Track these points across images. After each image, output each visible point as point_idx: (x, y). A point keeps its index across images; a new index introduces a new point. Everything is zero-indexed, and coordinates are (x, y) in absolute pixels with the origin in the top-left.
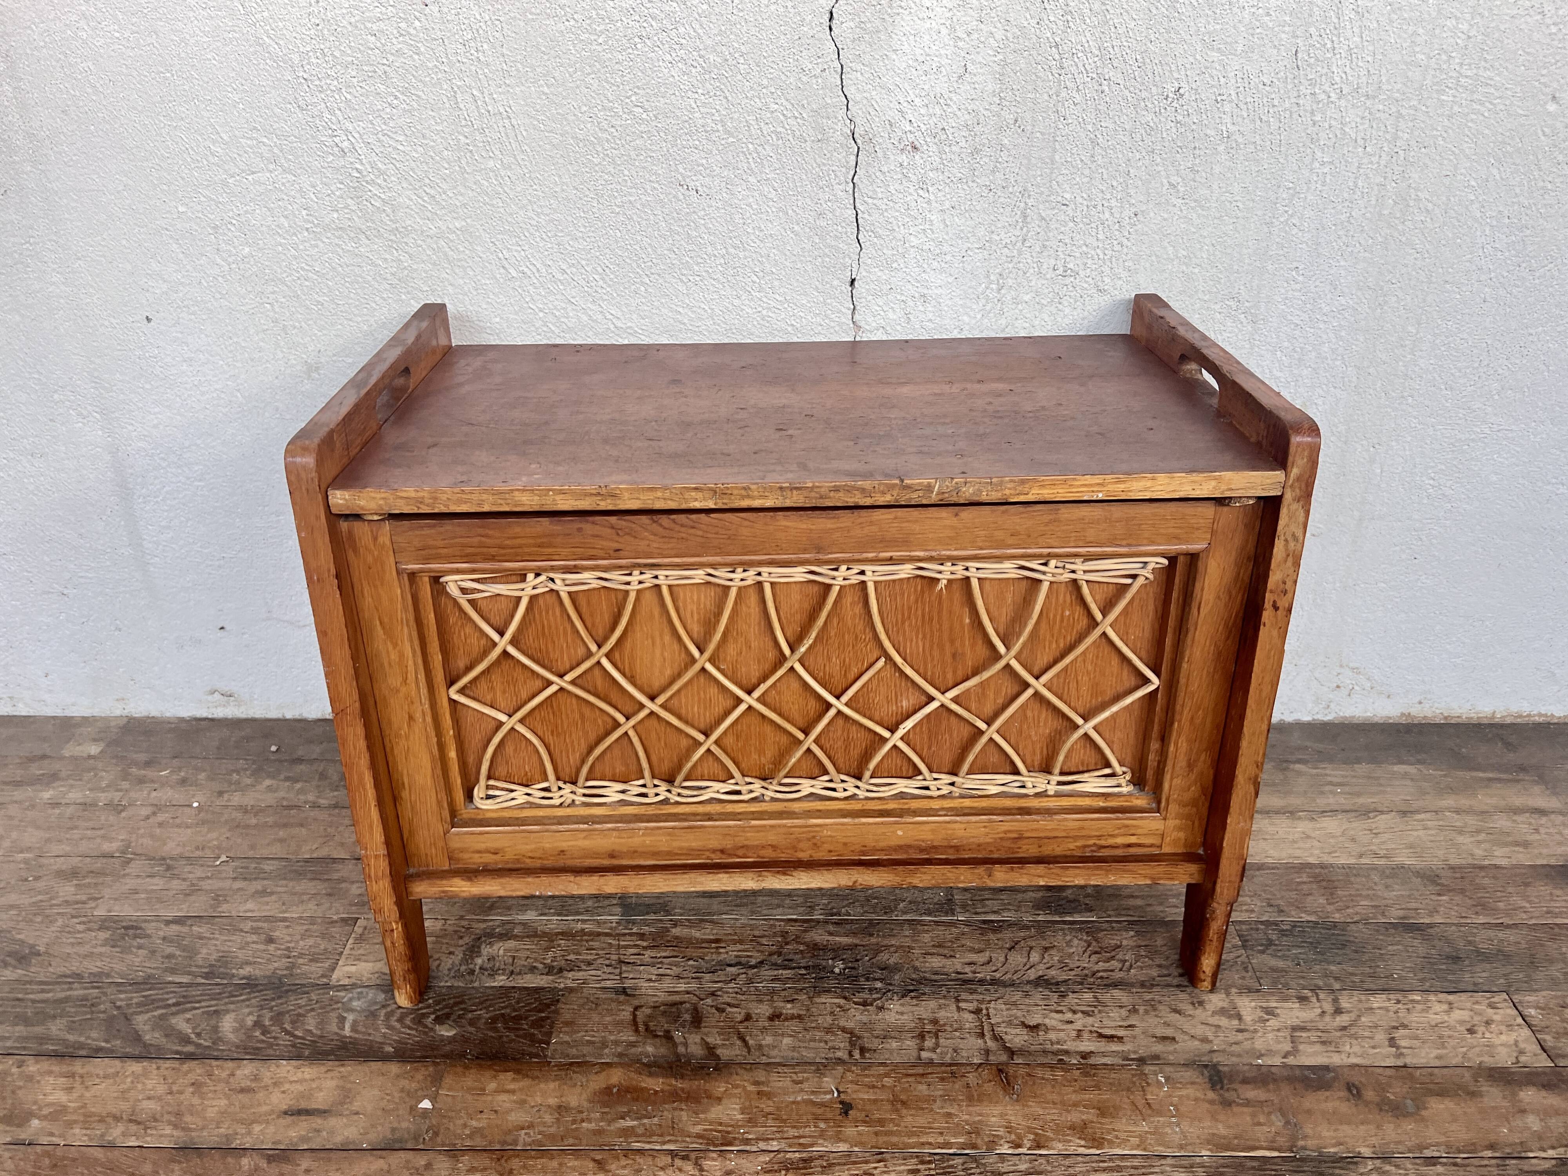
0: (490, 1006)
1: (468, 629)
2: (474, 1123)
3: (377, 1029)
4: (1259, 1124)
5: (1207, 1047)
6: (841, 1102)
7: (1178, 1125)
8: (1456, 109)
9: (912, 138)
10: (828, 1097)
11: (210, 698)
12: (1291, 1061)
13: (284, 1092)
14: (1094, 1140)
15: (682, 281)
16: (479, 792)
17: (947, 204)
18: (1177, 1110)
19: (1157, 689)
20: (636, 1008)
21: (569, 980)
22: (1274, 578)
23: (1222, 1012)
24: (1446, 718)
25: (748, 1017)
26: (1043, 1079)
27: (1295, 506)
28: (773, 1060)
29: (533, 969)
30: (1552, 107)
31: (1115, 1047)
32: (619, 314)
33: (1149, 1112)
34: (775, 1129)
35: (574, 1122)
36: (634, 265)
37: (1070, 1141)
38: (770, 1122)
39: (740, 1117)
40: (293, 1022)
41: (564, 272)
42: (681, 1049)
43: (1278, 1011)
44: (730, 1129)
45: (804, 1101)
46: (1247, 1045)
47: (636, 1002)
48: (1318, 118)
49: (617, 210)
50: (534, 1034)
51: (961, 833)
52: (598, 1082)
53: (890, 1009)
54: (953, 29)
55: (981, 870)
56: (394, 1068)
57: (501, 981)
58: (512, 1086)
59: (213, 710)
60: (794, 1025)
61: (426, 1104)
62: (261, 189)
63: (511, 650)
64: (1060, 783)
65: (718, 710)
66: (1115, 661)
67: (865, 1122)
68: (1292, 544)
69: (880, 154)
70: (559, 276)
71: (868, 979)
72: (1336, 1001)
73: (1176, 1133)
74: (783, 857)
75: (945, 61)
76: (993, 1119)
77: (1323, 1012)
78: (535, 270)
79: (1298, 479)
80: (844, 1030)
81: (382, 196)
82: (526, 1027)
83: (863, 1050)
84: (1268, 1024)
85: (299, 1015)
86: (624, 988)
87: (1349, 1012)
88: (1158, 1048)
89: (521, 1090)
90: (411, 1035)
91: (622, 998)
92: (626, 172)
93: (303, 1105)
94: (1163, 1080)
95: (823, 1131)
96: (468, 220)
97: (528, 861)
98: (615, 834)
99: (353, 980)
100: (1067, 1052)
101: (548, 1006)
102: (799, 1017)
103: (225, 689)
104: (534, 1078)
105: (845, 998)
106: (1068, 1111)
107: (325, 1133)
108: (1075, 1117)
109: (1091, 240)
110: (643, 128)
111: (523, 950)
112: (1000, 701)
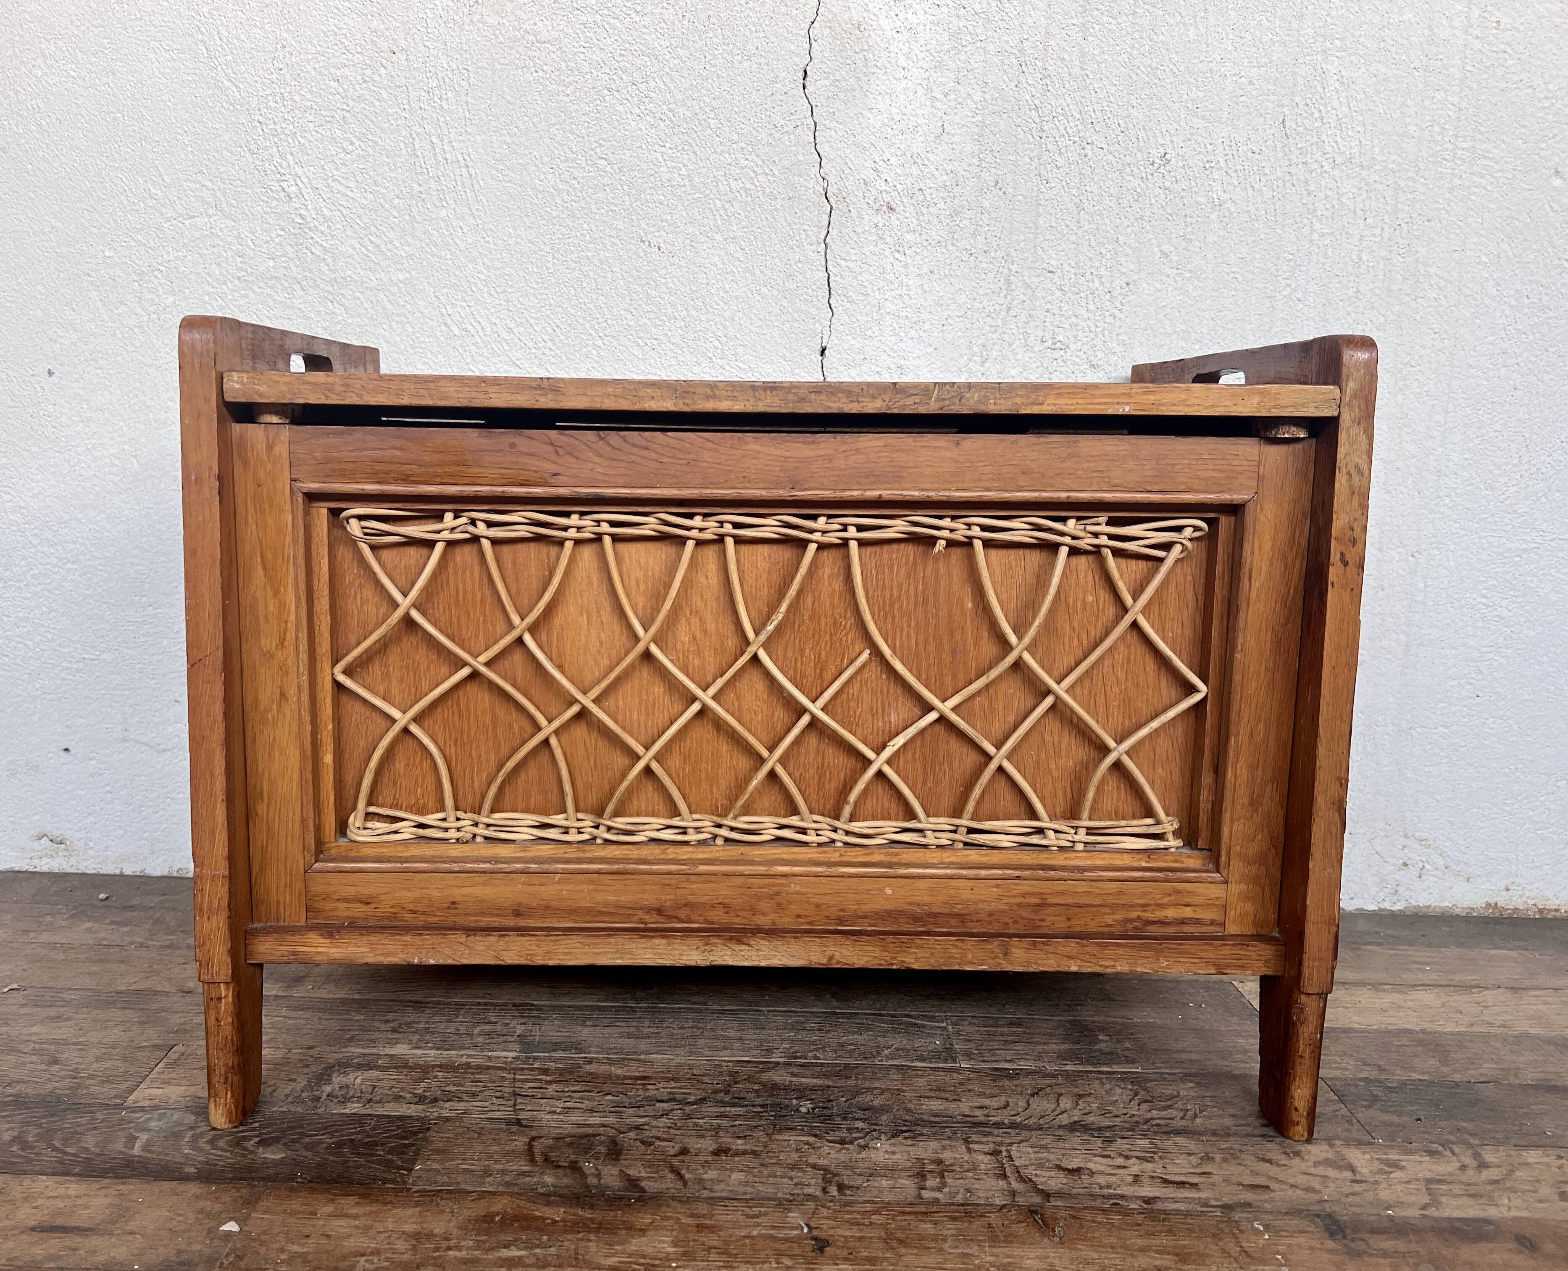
0: (336, 1131)
2: (296, 1248)
3: (178, 1150)
5: (1315, 1197)
6: (815, 1239)
9: (887, 198)
10: (795, 1233)
11: (36, 844)
12: (1432, 1212)
13: (36, 1207)
15: (638, 345)
16: (355, 821)
17: (925, 269)
18: (1286, 1259)
19: (1205, 698)
20: (533, 1139)
21: (445, 1110)
22: (1339, 523)
23: (1328, 1163)
25: (684, 1151)
26: (1094, 1222)
27: (1354, 428)
28: (718, 1194)
29: (398, 1098)
31: (1188, 1194)
33: (1248, 1260)
34: (721, 1264)
35: (437, 1249)
36: (588, 326)
38: (713, 1257)
39: (671, 1250)
40: (65, 1140)
41: (510, 331)
42: (592, 1181)
43: (1403, 1164)
44: (657, 1262)
45: (760, 1236)
46: (1369, 1196)
47: (534, 1133)
49: (573, 266)
50: (392, 1161)
51: (966, 895)
52: (473, 1210)
53: (877, 1149)
54: (929, 90)
55: (994, 945)
56: (193, 1188)
57: (354, 1108)
58: (355, 1211)
59: (36, 862)
60: (747, 1160)
61: (232, 1227)
62: (197, 234)
63: (415, 615)
64: (1090, 831)
65: (661, 718)
66: (1151, 663)
67: (847, 1260)
68: (1356, 479)
69: (854, 213)
70: (504, 335)
71: (845, 1119)
72: (1477, 1155)
74: (737, 921)
75: (922, 122)
77: (1464, 1166)
78: (479, 329)
80: (814, 1166)
81: (324, 244)
82: (382, 1153)
83: (841, 1187)
84: (1392, 1176)
85: (76, 1133)
86: (519, 1119)
88: (1247, 1196)
89: (364, 1215)
90: (223, 1155)
91: (514, 1128)
92: (585, 226)
93: (59, 1221)
94: (1261, 1228)
95: (788, 1267)
96: (413, 273)
97: (408, 916)
98: (523, 878)
99: (156, 1102)
100: (1122, 1196)
101: (415, 1134)
102: (754, 1152)
103: (55, 833)
104: (385, 1204)
105: (816, 1136)
106: (1134, 1256)
107: (82, 1252)
109: (1082, 311)
110: (606, 181)
111: (387, 1080)
112: (1012, 719)
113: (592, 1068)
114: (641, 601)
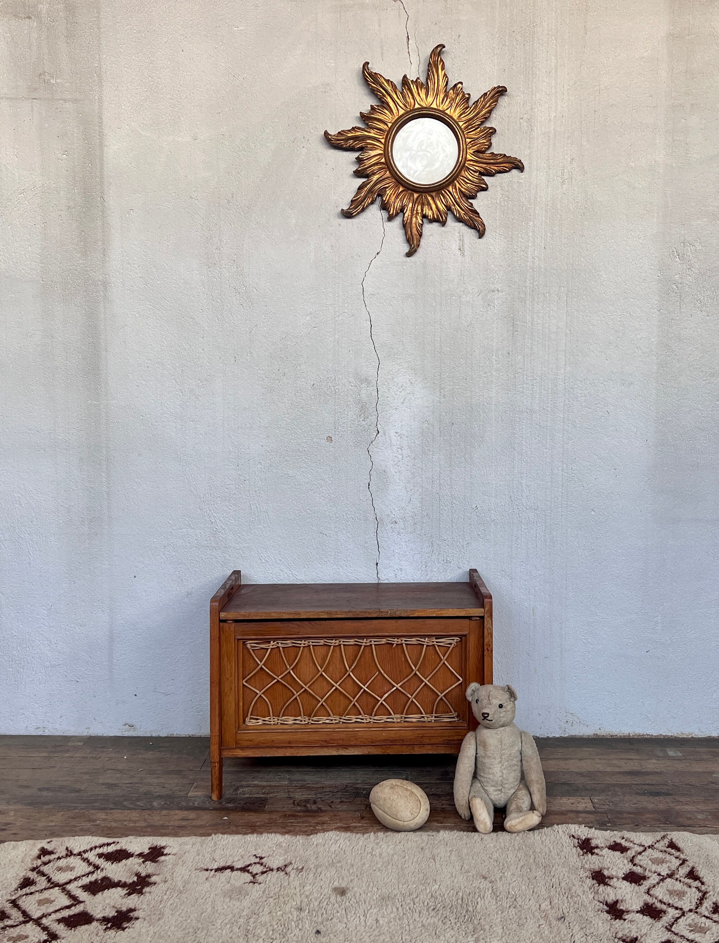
0: (244, 800)
1: (251, 660)
2: (242, 821)
3: (206, 804)
6: (362, 817)
8: (563, 513)
9: (395, 519)
10: (357, 816)
11: (124, 727)
13: (178, 816)
15: (320, 564)
16: (247, 720)
17: (407, 540)
19: (462, 683)
20: (294, 800)
21: (271, 795)
22: (486, 641)
24: (611, 736)
25: (332, 802)
27: (488, 619)
28: (339, 810)
29: (258, 793)
30: (593, 513)
32: (298, 574)
35: (274, 821)
40: (177, 803)
41: (280, 560)
42: (309, 808)
45: (349, 817)
48: (520, 515)
49: (300, 541)
50: (259, 806)
51: (403, 734)
52: (281, 814)
54: (406, 488)
56: (214, 812)
57: (247, 796)
58: (253, 815)
59: (123, 733)
61: (225, 818)
62: (183, 534)
63: (263, 667)
64: (435, 717)
65: (326, 691)
66: (450, 674)
68: (489, 631)
69: (385, 524)
70: (278, 562)
74: (346, 743)
75: (404, 498)
78: (270, 560)
79: (487, 611)
81: (223, 536)
82: (256, 804)
85: (179, 802)
86: (290, 797)
89: (256, 815)
90: (218, 806)
91: (289, 799)
92: (304, 529)
93: (185, 818)
97: (261, 744)
98: (290, 734)
99: (196, 795)
101: (264, 800)
103: (131, 723)
104: (260, 814)
109: (454, 552)
110: (310, 516)
111: (254, 790)
112: (415, 688)
113: (309, 785)
114: (320, 661)
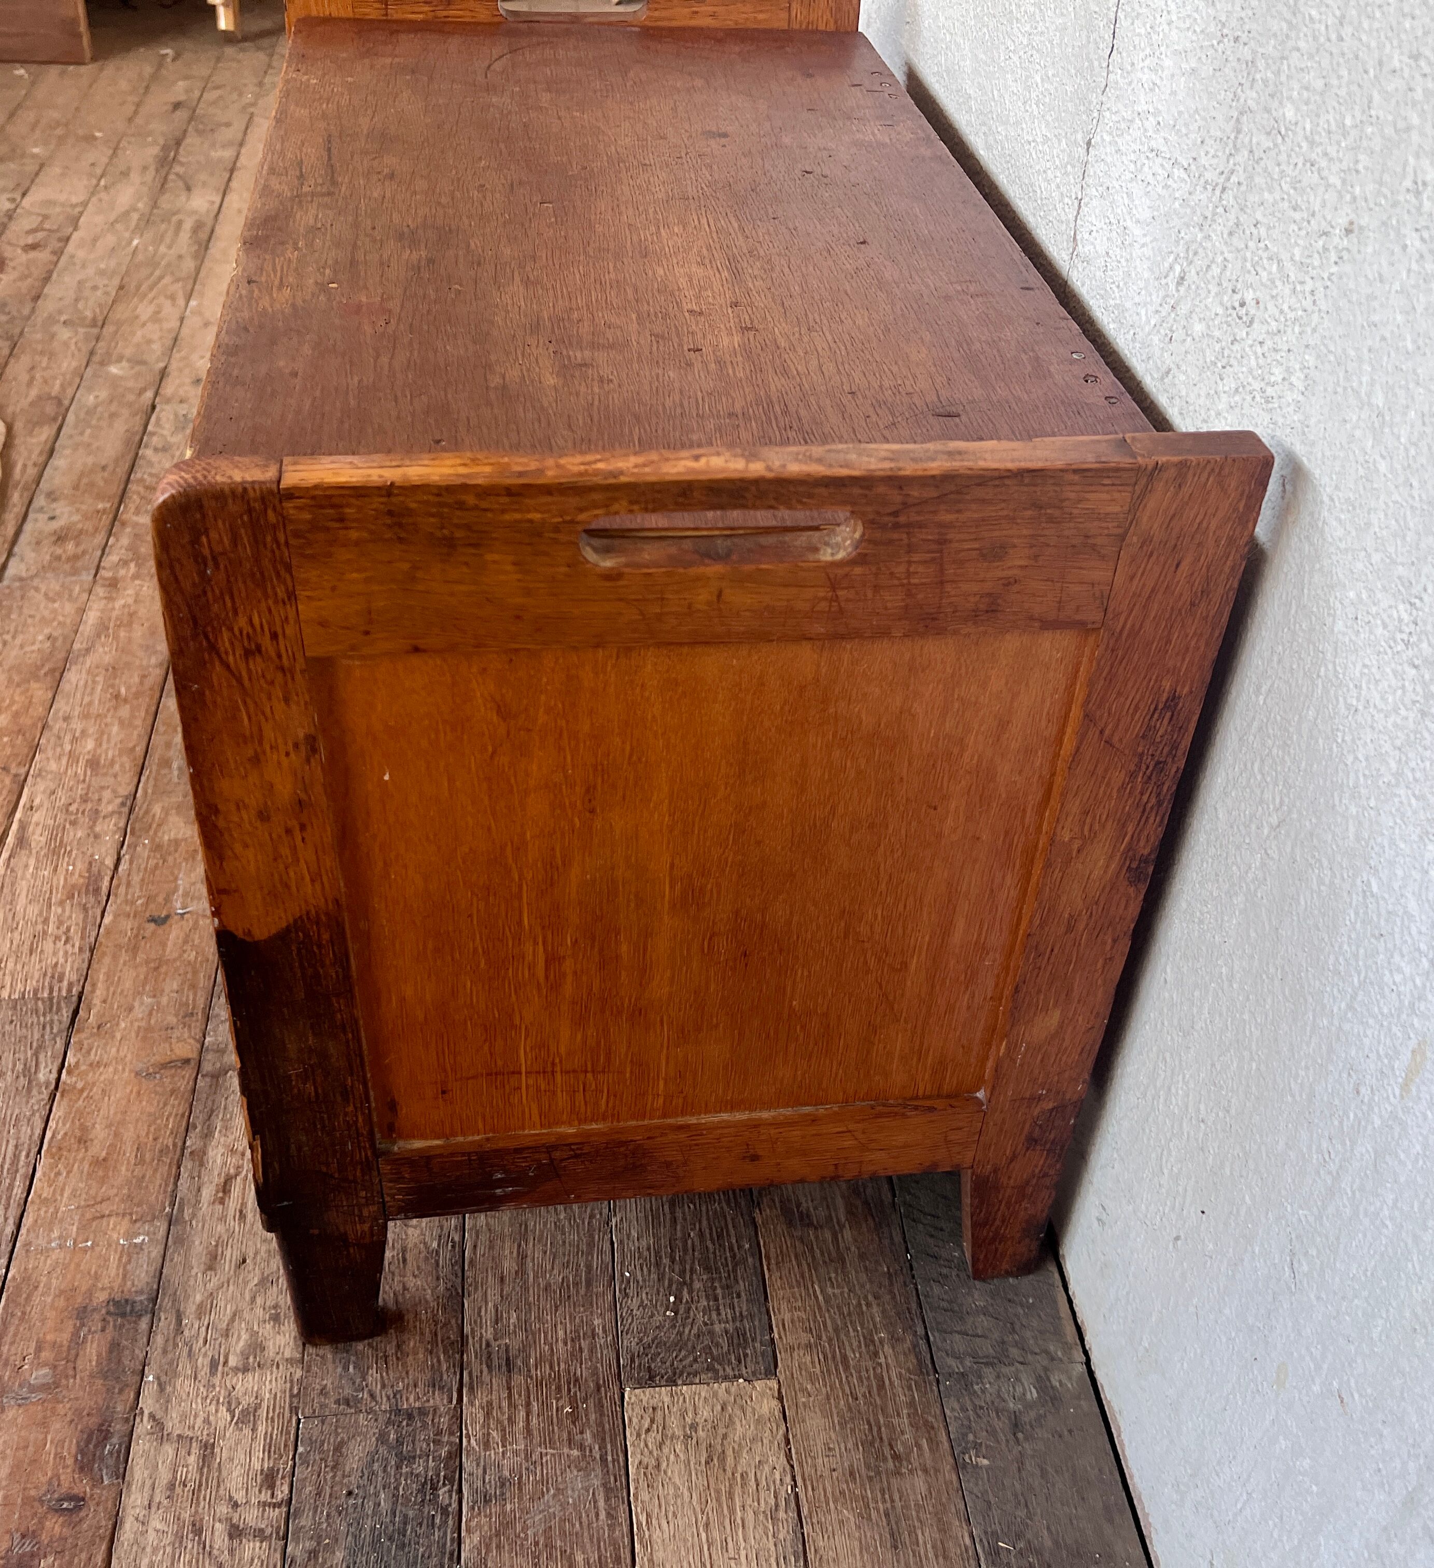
4: (39, 1349)
5: (190, 1309)
6: (168, 918)
7: (60, 1247)
10: (179, 905)
12: (144, 1426)
14: (60, 1149)
18: (85, 1250)
23: (256, 1347)
26: (165, 1104)
31: (207, 1193)
33: (88, 1216)
37: (64, 1124)
39: (166, 838)
43: (247, 1431)
45: (177, 887)
46: (184, 1367)
67: (137, 936)
72: (260, 1534)
73: (49, 1242)
76: (114, 1050)
77: (236, 1505)
84: (223, 1409)
87: (231, 1551)
88: (198, 1248)
94: (138, 1240)
95: (133, 903)
100: (208, 1135)
106: (109, 1126)
108: (99, 1133)
